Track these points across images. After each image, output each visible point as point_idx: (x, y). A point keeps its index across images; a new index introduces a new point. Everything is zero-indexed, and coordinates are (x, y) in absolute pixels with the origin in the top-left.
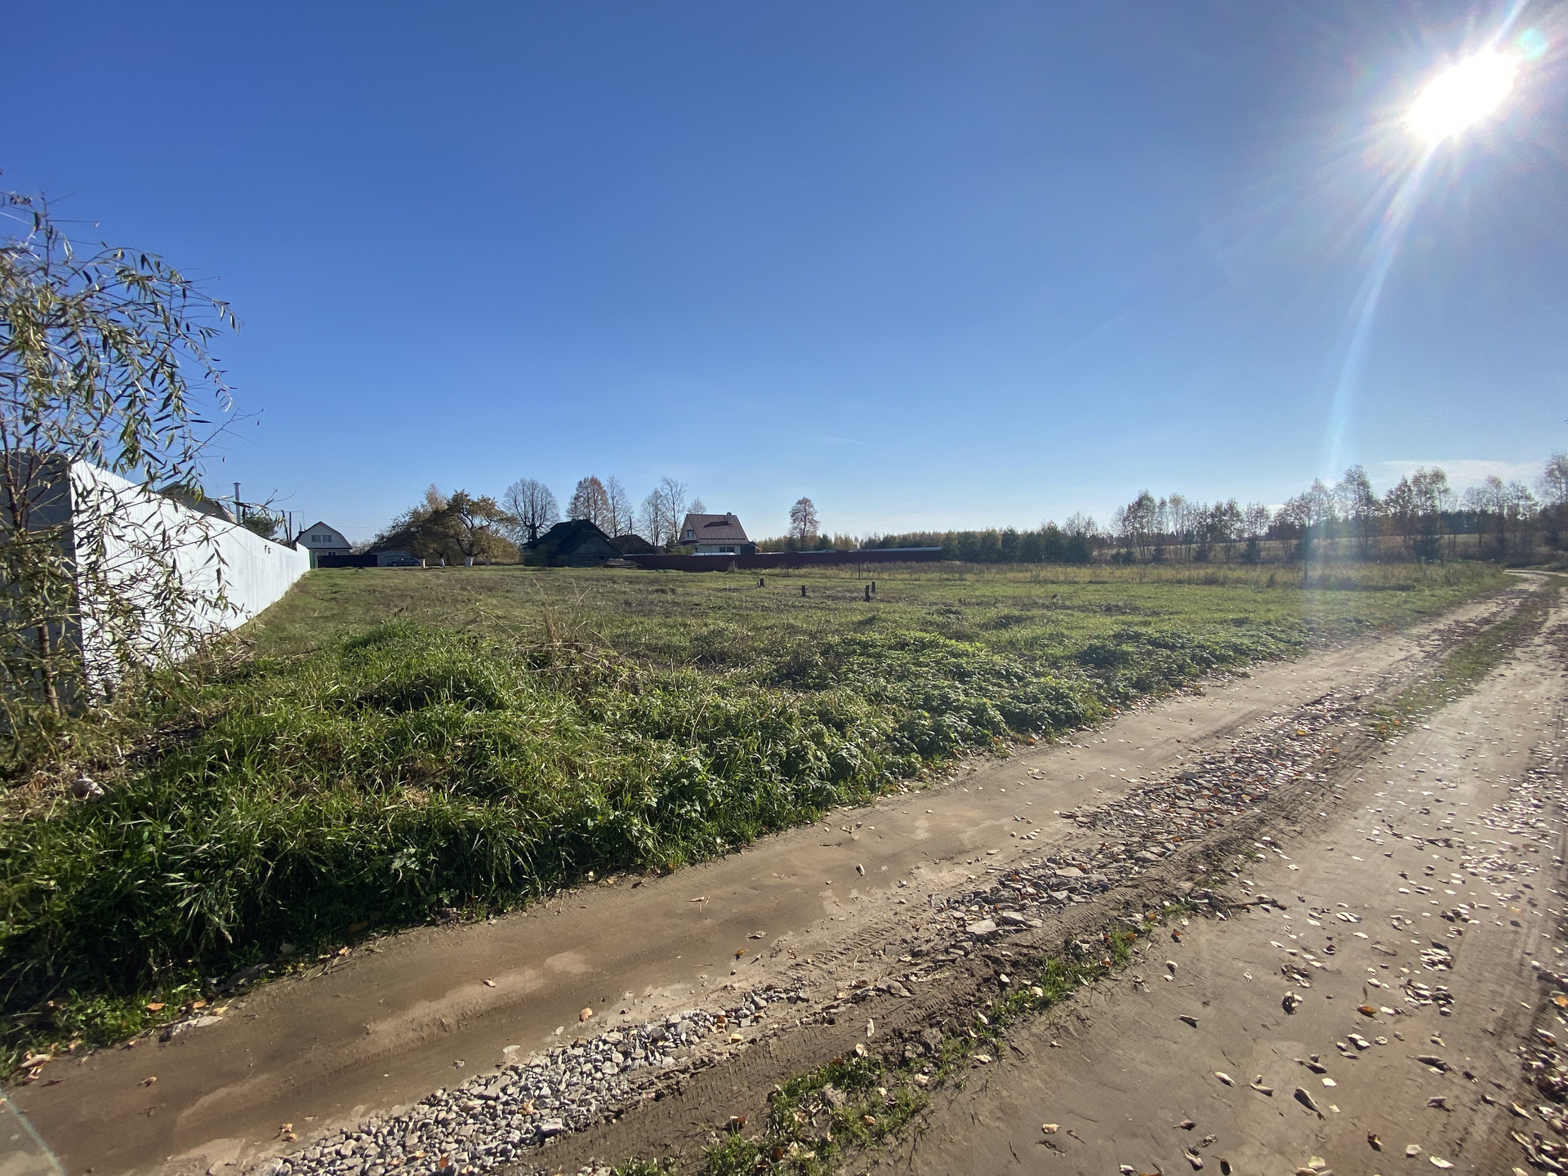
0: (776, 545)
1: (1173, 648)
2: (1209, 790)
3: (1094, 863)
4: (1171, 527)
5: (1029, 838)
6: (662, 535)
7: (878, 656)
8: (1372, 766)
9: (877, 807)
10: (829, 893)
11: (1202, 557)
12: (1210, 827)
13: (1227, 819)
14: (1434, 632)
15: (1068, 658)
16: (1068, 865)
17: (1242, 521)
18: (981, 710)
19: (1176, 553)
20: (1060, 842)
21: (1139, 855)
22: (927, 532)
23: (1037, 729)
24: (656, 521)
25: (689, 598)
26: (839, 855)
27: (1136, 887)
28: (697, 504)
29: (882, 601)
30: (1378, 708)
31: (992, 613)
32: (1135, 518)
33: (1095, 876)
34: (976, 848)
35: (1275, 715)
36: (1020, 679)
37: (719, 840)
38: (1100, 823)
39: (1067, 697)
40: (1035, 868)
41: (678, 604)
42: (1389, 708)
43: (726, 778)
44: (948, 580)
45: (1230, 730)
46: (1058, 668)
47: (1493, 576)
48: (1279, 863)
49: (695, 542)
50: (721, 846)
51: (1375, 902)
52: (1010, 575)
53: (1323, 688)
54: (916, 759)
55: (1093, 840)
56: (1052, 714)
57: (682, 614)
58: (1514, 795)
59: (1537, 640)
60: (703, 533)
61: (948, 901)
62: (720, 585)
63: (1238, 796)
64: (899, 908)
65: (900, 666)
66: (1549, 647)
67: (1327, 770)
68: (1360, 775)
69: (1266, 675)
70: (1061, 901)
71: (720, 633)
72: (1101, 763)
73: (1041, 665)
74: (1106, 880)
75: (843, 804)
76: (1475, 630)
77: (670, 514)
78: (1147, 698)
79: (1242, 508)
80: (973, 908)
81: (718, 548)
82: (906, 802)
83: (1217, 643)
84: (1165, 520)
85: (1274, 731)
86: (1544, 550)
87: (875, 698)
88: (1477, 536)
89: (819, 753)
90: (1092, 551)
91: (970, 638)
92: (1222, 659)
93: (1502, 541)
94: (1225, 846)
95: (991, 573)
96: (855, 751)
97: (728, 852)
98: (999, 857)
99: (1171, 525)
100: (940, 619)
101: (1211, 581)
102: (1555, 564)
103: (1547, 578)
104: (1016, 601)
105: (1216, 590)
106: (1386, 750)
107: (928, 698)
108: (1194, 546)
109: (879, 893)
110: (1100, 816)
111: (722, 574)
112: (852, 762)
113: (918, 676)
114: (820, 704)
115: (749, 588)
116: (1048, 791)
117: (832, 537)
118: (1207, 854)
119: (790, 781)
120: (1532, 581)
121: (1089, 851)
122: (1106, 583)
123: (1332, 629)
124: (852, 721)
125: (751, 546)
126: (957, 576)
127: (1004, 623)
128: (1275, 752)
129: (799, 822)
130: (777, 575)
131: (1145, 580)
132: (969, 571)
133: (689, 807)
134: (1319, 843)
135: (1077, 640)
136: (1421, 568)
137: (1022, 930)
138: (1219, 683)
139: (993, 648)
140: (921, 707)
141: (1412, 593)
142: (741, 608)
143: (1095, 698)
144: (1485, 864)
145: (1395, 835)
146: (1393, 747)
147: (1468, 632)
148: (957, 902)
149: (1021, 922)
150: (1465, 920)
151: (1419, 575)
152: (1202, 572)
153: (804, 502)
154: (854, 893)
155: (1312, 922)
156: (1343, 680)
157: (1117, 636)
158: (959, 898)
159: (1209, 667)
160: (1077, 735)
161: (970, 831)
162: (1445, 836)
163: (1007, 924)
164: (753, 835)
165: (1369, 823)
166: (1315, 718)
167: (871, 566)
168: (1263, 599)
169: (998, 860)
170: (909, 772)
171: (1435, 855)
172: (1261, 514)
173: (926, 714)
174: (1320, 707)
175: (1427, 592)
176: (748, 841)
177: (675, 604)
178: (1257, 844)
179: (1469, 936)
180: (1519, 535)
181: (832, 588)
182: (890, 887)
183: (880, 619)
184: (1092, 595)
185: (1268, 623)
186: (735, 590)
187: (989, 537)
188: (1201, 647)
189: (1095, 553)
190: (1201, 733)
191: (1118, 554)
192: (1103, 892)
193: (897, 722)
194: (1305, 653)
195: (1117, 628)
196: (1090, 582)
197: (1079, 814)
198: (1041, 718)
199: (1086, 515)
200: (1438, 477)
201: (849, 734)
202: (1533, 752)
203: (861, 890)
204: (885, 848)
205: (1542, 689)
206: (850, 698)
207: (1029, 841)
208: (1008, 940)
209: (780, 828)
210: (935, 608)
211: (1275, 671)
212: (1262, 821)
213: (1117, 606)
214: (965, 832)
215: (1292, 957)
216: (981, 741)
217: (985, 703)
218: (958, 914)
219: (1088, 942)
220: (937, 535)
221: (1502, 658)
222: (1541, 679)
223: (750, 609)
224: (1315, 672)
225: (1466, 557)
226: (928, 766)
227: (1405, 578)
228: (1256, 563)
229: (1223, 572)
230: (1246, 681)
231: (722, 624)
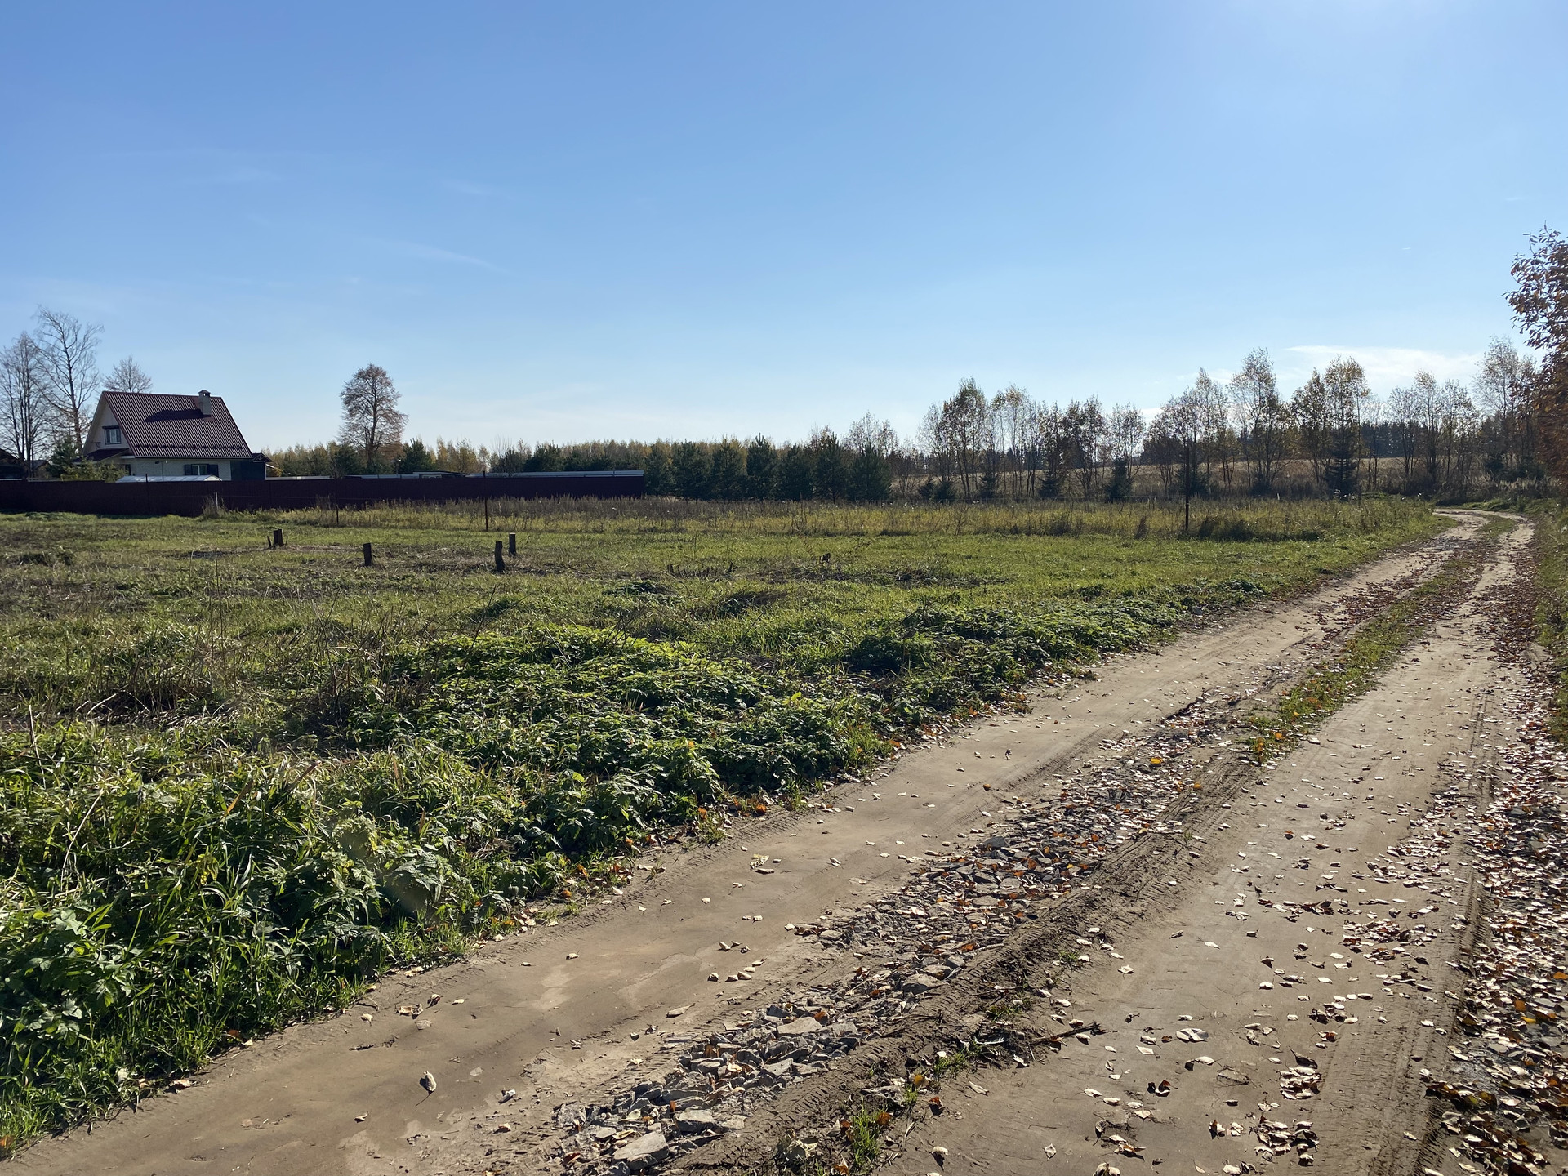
0: (314, 460)
1: (989, 637)
2: (1023, 862)
3: (841, 1004)
4: (1006, 442)
5: (741, 977)
6: (43, 437)
7: (500, 677)
8: (1242, 804)
9: (474, 961)
10: (360, 1138)
11: (1050, 491)
12: (1019, 921)
13: (1043, 906)
14: (1341, 601)
15: (832, 661)
16: (799, 1014)
17: (1107, 434)
18: (678, 761)
19: (1014, 485)
20: (792, 977)
21: (909, 981)
22: (618, 441)
23: (772, 786)
24: (25, 406)
25: (106, 574)
26: (388, 1062)
27: (898, 1034)
28: (129, 372)
29: (526, 571)
30: (1258, 715)
31: (720, 589)
32: (954, 425)
33: (841, 1026)
34: (649, 1009)
35: (1125, 735)
36: (751, 701)
37: (122, 1073)
38: (857, 937)
39: (821, 727)
40: (744, 1028)
41: (77, 587)
42: (1272, 716)
43: (143, 942)
44: (654, 530)
45: (1058, 766)
46: (816, 680)
47: (1420, 517)
48: (1109, 965)
49: (125, 452)
50: (128, 1083)
51: (1228, 1008)
52: (759, 522)
53: (1194, 690)
54: (556, 862)
55: (844, 965)
56: (796, 759)
57: (82, 609)
58: (1416, 831)
59: (1465, 609)
60: (140, 434)
61: (589, 1112)
62: (183, 544)
63: (1064, 866)
64: (495, 1142)
65: (541, 692)
66: (1478, 618)
67: (1184, 814)
68: (1227, 818)
69: (1118, 675)
70: (779, 1079)
71: (168, 646)
72: (871, 835)
73: (790, 676)
74: (855, 1030)
75: (405, 965)
76: (1391, 597)
77: (60, 392)
78: (946, 721)
79: (1106, 412)
80: (631, 1117)
81: (180, 466)
82: (532, 944)
83: (1052, 628)
84: (998, 430)
85: (1122, 762)
86: (1484, 480)
87: (487, 757)
88: (1403, 460)
89: (357, 873)
90: (890, 479)
91: (674, 634)
92: (1058, 653)
93: (1433, 467)
94: (1035, 950)
95: (730, 519)
96: (432, 859)
97: (145, 1094)
98: (687, 1019)
99: (1008, 437)
100: (628, 602)
101: (1060, 530)
102: (1496, 500)
103: (1486, 521)
104: (765, 567)
105: (1066, 542)
106: (1262, 778)
107: (587, 748)
108: (1039, 472)
109: (460, 1121)
110: (858, 924)
111: (189, 521)
112: (427, 881)
113: (571, 708)
114: (370, 776)
115: (248, 551)
116: (781, 892)
117: (431, 446)
118: (1007, 966)
119: (291, 934)
120: (1466, 524)
121: (834, 987)
122: (907, 534)
123: (1213, 600)
124: (432, 805)
125: (259, 461)
126: (670, 523)
127: (735, 605)
128: (1119, 794)
129: (312, 1010)
130: (313, 524)
131: (966, 529)
132: (689, 514)
133: (51, 1016)
134: (1164, 927)
135: (850, 630)
136: (1332, 506)
137: (709, 1140)
138: (1053, 691)
139: (713, 651)
140: (574, 766)
141: (1318, 544)
142: (224, 591)
143: (867, 726)
144: (1371, 934)
145: (1263, 903)
146: (1270, 773)
147: (1385, 599)
148: (605, 1110)
149: (709, 1125)
150: (1340, 1019)
151: (1330, 517)
152: (1049, 514)
153: (372, 374)
154: (413, 1129)
155: (1144, 1049)
156: (1219, 677)
157: (907, 622)
158: (609, 1102)
159: (1040, 666)
160: (835, 790)
161: (642, 981)
162: (1324, 896)
163: (684, 1133)
164: (205, 1051)
165: (1232, 889)
166: (1177, 738)
167: (511, 505)
168: (1129, 557)
169: (687, 1026)
170: (541, 889)
171: (1310, 925)
172: (1131, 422)
173: (580, 778)
174: (1186, 720)
175: (1338, 543)
176: (194, 1065)
177: (68, 585)
178: (1080, 940)
179: (1343, 1041)
180: (1454, 459)
181: (429, 548)
182: (484, 1105)
183: (516, 605)
184: (881, 555)
185: (1129, 594)
186: (218, 554)
187: (726, 452)
188: (1029, 634)
189: (895, 484)
190: (1020, 773)
191: (930, 485)
192: (846, 1051)
193: (526, 796)
194: (1174, 639)
195: (912, 608)
196: (884, 533)
197: (826, 925)
198: (779, 767)
199: (880, 419)
200: (1354, 372)
201: (424, 831)
202: (1442, 767)
203: (428, 1120)
204: (481, 1034)
205: (1463, 677)
206: (432, 761)
207: (742, 983)
208: (685, 1160)
209: (268, 1029)
210: (625, 582)
211: (1131, 669)
212: (1090, 904)
213: (919, 572)
214: (631, 983)
215: (1111, 1109)
216: (677, 817)
217: (687, 749)
218: (602, 1132)
219: (815, 1140)
220: (636, 447)
221: (1421, 635)
222: (1464, 664)
223: (244, 594)
224: (1184, 667)
225: (1390, 490)
226: (577, 874)
227: (1313, 523)
228: (1124, 500)
229: (1076, 516)
230: (1091, 686)
231: (172, 626)
